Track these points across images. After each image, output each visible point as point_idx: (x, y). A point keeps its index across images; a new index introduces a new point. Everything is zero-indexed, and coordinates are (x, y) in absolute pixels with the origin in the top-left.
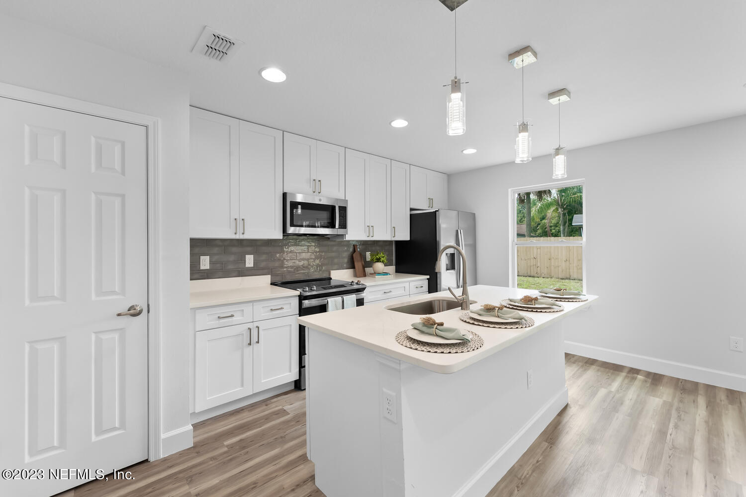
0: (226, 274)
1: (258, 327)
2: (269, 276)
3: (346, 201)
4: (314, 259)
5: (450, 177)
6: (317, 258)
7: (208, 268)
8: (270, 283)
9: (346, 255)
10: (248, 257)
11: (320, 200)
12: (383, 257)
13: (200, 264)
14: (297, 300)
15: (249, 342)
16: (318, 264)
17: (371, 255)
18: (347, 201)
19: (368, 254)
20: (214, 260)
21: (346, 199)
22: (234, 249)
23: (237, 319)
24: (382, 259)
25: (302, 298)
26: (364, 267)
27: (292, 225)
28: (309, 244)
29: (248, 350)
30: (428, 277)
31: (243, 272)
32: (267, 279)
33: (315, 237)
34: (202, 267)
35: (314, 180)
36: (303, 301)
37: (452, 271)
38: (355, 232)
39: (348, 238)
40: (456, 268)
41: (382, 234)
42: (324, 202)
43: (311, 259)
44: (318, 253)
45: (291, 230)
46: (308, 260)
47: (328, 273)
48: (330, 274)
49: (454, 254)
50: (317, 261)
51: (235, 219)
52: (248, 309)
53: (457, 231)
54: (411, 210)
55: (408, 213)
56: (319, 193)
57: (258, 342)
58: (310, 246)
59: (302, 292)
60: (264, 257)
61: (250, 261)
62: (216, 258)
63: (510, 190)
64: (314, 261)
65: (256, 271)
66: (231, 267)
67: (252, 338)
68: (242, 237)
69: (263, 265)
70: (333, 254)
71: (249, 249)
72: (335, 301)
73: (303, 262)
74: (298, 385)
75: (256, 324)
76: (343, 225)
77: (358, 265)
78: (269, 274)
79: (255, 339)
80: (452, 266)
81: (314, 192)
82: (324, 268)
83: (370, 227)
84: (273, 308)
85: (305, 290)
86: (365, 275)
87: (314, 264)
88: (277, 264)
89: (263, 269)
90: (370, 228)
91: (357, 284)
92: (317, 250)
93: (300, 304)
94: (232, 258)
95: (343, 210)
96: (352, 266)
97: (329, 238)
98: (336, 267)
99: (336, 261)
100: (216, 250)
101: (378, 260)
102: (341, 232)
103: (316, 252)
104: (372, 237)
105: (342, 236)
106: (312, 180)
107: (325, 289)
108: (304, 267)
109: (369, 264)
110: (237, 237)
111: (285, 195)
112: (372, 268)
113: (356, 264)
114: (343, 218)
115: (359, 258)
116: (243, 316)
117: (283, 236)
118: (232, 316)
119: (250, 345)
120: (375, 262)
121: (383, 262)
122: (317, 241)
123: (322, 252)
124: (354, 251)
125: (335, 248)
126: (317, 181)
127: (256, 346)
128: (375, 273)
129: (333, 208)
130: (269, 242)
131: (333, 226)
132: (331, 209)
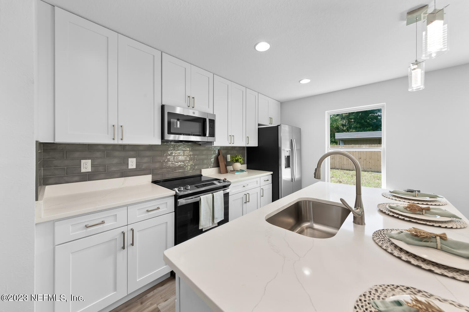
0: (109, 175)
1: (133, 230)
2: (151, 176)
4: (189, 161)
5: (282, 104)
6: (191, 160)
7: (90, 171)
8: (151, 181)
9: (213, 157)
10: (130, 160)
11: (194, 113)
12: (240, 159)
13: (80, 167)
14: (173, 200)
15: (122, 246)
16: (192, 165)
17: (231, 157)
18: (215, 115)
19: (229, 156)
20: (96, 163)
21: (214, 114)
22: (117, 153)
23: (109, 224)
24: (240, 160)
25: (177, 197)
26: (226, 166)
27: (170, 133)
28: (185, 149)
29: (122, 255)
30: (272, 173)
31: (126, 173)
32: (149, 178)
33: (190, 144)
34: (83, 170)
35: (189, 97)
36: (178, 200)
37: (288, 169)
39: (215, 144)
40: (291, 166)
41: (240, 142)
42: (197, 115)
43: (186, 161)
44: (192, 156)
45: (172, 137)
46: (183, 161)
47: (199, 171)
48: (201, 172)
49: (290, 156)
50: (191, 163)
51: (113, 126)
52: (121, 213)
53: (292, 140)
54: (259, 125)
55: (257, 127)
56: (193, 107)
57: (133, 244)
58: (186, 150)
59: (177, 191)
60: (146, 160)
61: (132, 163)
62: (97, 162)
63: (326, 112)
64: (189, 162)
65: (138, 172)
66: (113, 169)
67: (126, 242)
68: (120, 142)
69: (144, 166)
70: (204, 157)
71: (132, 153)
72: (207, 198)
73: (179, 163)
75: (130, 227)
76: (212, 134)
77: (222, 164)
78: (150, 174)
79: (128, 240)
80: (288, 165)
81: (189, 107)
82: (196, 167)
83: (232, 136)
84: (149, 209)
85: (180, 190)
86: (228, 173)
87: (189, 165)
88: (157, 165)
89: (144, 170)
91: (224, 181)
92: (191, 153)
93: (176, 202)
94: (115, 161)
95: (212, 122)
96: (217, 165)
97: (200, 145)
98: (205, 166)
99: (206, 162)
100: (98, 154)
101: (237, 161)
102: (210, 139)
103: (190, 155)
104: (233, 143)
105: (211, 143)
106: (187, 97)
107: (198, 187)
108: (180, 167)
109: (227, 164)
110: (116, 142)
111: (163, 107)
112: (232, 166)
113: (220, 164)
114: (212, 128)
115: (222, 159)
116: (116, 220)
117: (162, 142)
118: (103, 222)
119: (124, 249)
120: (235, 162)
121: (240, 162)
122: (191, 147)
123: (195, 155)
124: (219, 154)
125: (205, 152)
126: (191, 98)
127: (131, 248)
128: (234, 170)
129: (204, 120)
130: (151, 148)
131: (204, 135)
132: (202, 121)
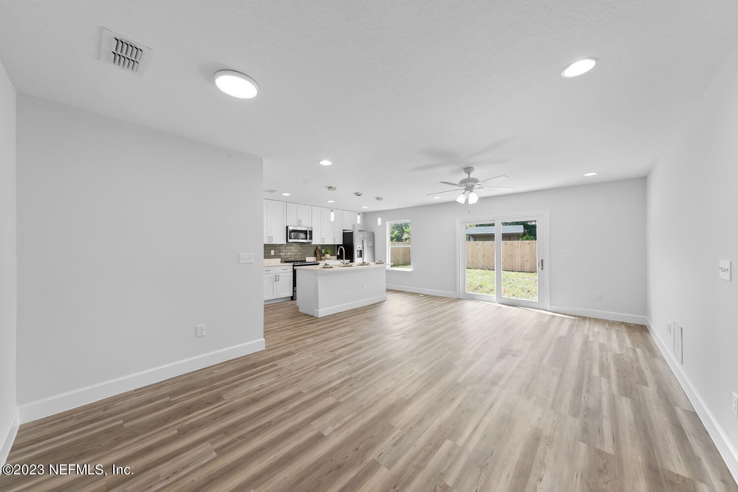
1: (279, 275)
2: (280, 259)
3: (312, 228)
5: (365, 214)
6: (300, 252)
8: (280, 261)
9: (313, 251)
12: (330, 252)
14: (292, 267)
17: (325, 251)
19: (323, 250)
25: (294, 266)
26: (321, 256)
27: (290, 239)
28: (298, 247)
29: (275, 283)
31: (270, 257)
35: (299, 220)
37: (360, 258)
38: (316, 241)
39: (313, 243)
41: (329, 241)
42: (302, 229)
43: (297, 252)
44: (300, 250)
45: (290, 241)
48: (305, 258)
49: (362, 250)
50: (300, 253)
51: (269, 237)
52: (275, 268)
53: (363, 240)
54: (343, 230)
55: (342, 232)
56: (301, 225)
57: (279, 280)
59: (294, 264)
60: (278, 251)
61: (273, 252)
63: (387, 222)
65: (275, 257)
67: (276, 279)
68: (271, 243)
69: (278, 254)
70: (307, 250)
71: (273, 248)
73: (294, 254)
74: (293, 298)
76: (311, 238)
77: (318, 255)
79: (277, 279)
80: (361, 256)
81: (299, 225)
82: (303, 256)
84: (284, 269)
86: (321, 260)
88: (283, 254)
89: (278, 256)
90: (323, 239)
91: (316, 262)
95: (311, 232)
96: (316, 256)
97: (305, 244)
98: (308, 255)
99: (308, 253)
101: (327, 253)
102: (309, 241)
104: (324, 243)
105: (311, 243)
107: (303, 263)
109: (324, 255)
110: (269, 243)
111: (287, 227)
112: (324, 257)
114: (311, 235)
115: (318, 252)
116: (273, 271)
117: (286, 243)
118: (270, 270)
119: (276, 281)
121: (329, 254)
122: (300, 245)
123: (302, 250)
124: (316, 249)
125: (307, 248)
127: (278, 282)
128: (326, 259)
129: (307, 231)
130: (281, 245)
131: (306, 239)
132: (305, 232)
